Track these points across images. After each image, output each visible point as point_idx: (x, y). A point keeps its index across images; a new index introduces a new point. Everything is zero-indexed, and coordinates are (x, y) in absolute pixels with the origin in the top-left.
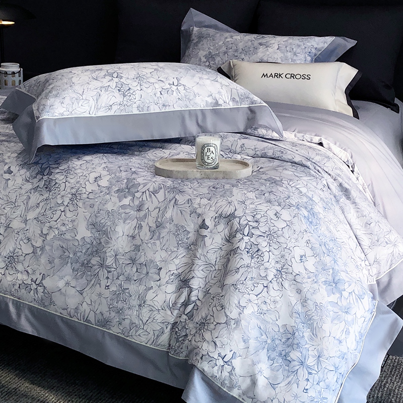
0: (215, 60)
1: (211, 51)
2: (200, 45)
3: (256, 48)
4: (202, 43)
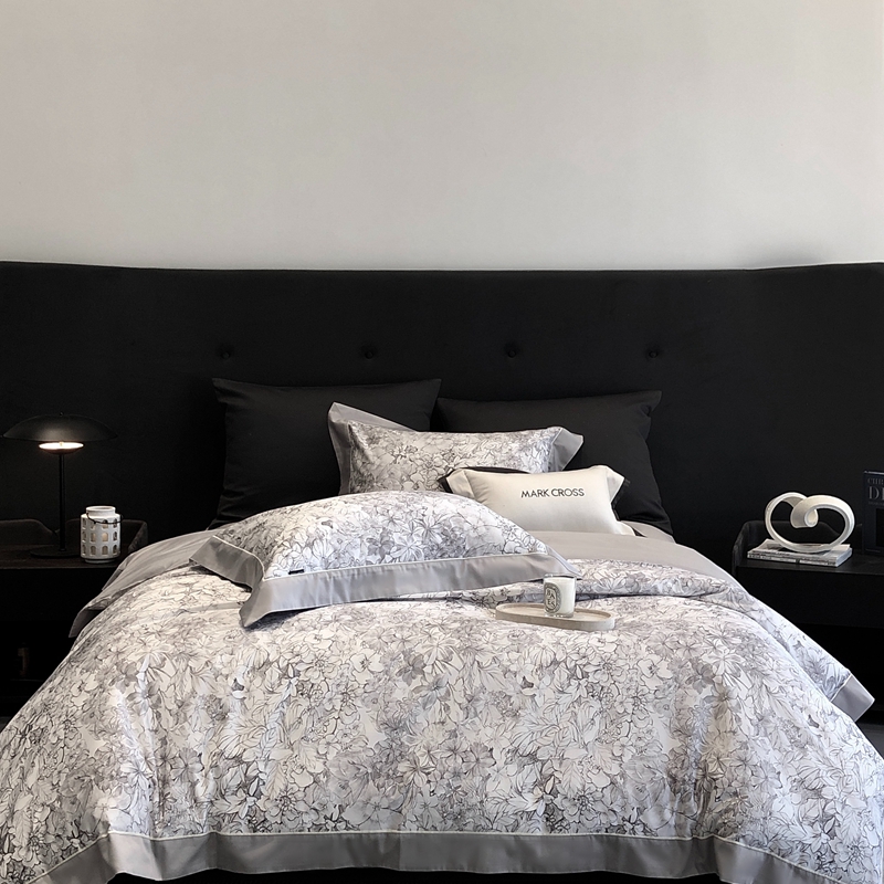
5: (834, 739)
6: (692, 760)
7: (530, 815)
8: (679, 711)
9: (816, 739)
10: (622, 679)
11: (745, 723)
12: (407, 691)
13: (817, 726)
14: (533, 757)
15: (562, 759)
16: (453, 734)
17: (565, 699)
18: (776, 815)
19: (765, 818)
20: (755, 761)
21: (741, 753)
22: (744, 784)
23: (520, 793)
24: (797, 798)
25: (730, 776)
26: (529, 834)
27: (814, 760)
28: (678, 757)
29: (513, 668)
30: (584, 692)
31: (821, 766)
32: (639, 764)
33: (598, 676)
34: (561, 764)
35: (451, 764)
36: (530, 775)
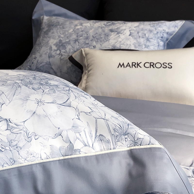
0: (66, 48)
1: (62, 39)
2: (50, 34)
3: (107, 35)
4: (52, 31)
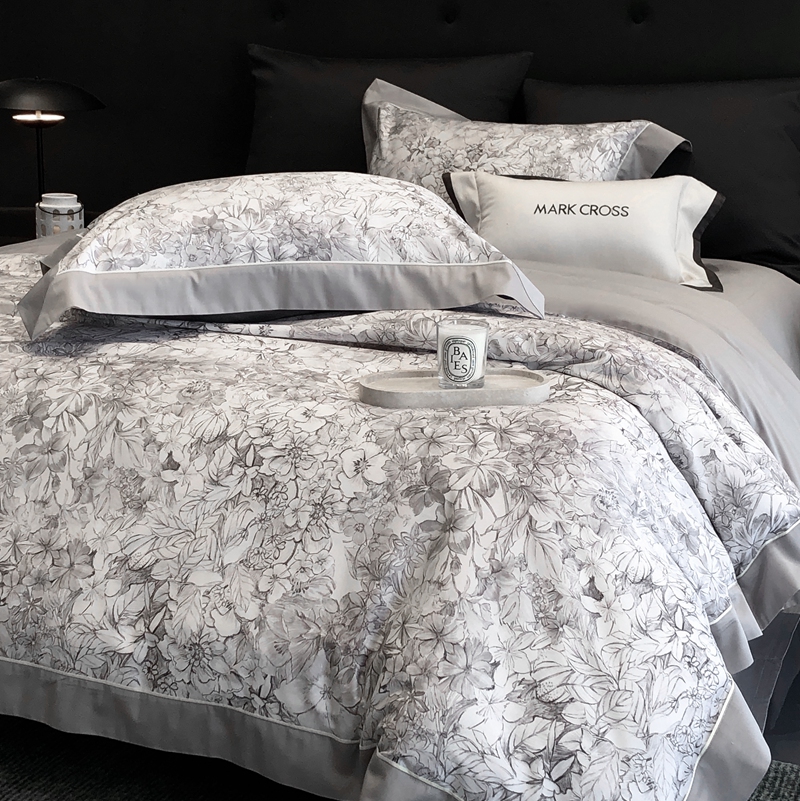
5: (624, 625)
6: (370, 617)
7: (124, 659)
8: (376, 537)
9: (586, 619)
10: (308, 475)
11: (467, 571)
12: (13, 449)
13: (599, 596)
14: (145, 573)
15: (184, 582)
16: (53, 522)
17: (218, 495)
18: (464, 732)
19: (443, 735)
20: (458, 636)
21: (438, 620)
22: (426, 671)
23: (115, 624)
24: (516, 711)
25: (409, 655)
26: (123, 686)
27: (569, 653)
28: (353, 609)
29: (161, 438)
30: (246, 487)
31: (579, 667)
32: (291, 608)
33: (275, 466)
34: (180, 590)
35: (37, 565)
36: (135, 600)
